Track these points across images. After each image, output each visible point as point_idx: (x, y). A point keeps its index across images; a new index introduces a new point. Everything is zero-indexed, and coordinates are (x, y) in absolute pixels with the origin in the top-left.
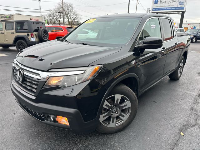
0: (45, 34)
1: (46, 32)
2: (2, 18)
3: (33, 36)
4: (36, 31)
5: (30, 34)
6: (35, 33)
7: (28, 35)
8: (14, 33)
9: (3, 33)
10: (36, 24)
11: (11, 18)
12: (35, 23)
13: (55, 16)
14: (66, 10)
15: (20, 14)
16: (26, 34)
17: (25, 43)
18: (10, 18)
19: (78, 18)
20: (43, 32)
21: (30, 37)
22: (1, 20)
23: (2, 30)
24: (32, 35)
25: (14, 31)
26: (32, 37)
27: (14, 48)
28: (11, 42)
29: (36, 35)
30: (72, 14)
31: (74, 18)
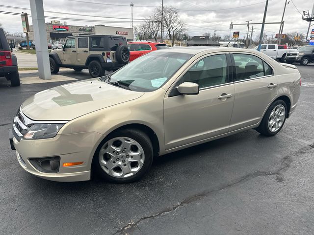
0: (124, 54)
1: (126, 50)
2: (81, 32)
3: (109, 56)
4: (114, 49)
5: (105, 52)
6: (112, 52)
7: (103, 54)
8: (87, 52)
9: (75, 52)
10: (115, 39)
11: (92, 31)
12: (113, 39)
13: (151, 27)
14: (168, 17)
15: (104, 26)
16: (100, 53)
17: (99, 65)
18: (90, 31)
19: (184, 29)
20: (122, 51)
21: (105, 57)
22: (80, 35)
23: (75, 48)
24: (108, 54)
25: (87, 49)
26: (109, 58)
27: (86, 71)
28: (83, 63)
29: (113, 54)
30: (175, 24)
31: (179, 29)
